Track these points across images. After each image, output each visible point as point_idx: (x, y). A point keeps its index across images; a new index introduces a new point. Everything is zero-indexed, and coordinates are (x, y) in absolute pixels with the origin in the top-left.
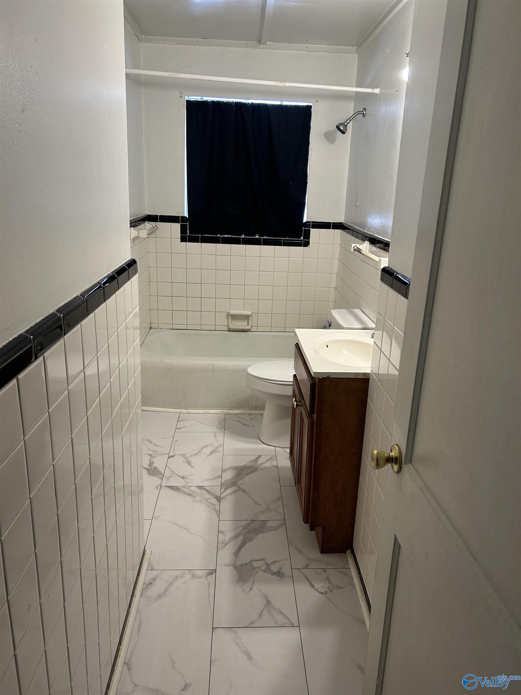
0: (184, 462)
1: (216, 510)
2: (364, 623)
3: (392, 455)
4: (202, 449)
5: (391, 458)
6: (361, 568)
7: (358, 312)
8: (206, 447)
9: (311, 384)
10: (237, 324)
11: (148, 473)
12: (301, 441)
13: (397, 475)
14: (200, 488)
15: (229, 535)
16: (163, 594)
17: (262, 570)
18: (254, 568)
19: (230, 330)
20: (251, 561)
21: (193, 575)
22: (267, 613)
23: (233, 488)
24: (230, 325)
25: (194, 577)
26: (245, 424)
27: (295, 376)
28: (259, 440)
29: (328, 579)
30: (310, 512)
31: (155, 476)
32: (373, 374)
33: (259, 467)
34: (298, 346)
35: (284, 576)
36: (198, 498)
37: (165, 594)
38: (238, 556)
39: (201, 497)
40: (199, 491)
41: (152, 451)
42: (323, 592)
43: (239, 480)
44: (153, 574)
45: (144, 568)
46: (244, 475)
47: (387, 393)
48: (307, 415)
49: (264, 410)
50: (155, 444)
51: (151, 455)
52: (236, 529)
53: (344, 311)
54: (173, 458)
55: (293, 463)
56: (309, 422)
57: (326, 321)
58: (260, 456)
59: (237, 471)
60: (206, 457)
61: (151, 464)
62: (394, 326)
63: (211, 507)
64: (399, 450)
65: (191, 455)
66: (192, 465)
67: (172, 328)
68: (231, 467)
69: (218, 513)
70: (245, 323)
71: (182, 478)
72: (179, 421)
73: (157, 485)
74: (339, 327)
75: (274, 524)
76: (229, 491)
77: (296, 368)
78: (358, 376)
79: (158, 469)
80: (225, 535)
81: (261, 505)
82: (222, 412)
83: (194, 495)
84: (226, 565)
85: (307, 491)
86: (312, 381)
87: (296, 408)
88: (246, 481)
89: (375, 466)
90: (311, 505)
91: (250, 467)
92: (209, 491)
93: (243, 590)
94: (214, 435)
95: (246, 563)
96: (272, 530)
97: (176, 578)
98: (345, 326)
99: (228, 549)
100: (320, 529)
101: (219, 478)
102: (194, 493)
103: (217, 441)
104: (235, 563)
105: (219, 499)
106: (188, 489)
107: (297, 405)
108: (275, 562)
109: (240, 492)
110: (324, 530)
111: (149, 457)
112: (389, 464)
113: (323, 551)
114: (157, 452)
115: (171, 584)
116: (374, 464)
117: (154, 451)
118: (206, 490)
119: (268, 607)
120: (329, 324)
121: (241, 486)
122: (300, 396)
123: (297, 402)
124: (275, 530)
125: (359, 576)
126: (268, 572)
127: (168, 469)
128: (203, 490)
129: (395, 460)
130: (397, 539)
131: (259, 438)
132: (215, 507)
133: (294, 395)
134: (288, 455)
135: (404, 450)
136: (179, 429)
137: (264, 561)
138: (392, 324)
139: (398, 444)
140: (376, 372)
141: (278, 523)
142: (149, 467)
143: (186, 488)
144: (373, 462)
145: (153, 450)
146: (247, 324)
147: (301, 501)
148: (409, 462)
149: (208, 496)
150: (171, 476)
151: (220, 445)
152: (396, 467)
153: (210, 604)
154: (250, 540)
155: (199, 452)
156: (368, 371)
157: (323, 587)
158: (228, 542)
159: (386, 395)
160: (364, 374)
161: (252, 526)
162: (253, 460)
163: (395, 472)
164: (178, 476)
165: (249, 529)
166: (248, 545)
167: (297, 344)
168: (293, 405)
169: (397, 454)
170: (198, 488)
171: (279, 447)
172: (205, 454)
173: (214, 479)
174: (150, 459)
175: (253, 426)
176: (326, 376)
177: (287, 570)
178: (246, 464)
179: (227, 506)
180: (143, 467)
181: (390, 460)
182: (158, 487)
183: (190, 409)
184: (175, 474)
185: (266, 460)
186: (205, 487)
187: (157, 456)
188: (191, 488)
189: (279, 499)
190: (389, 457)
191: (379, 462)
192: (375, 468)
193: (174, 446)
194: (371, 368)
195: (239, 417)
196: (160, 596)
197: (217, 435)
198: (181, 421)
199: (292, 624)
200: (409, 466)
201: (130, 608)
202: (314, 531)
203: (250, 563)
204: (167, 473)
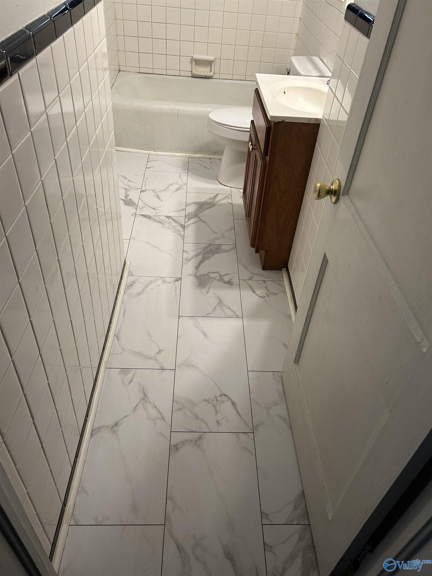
0: (154, 196)
1: (181, 235)
2: (291, 318)
3: (332, 188)
4: (169, 186)
5: (331, 191)
6: (293, 281)
7: (316, 59)
8: (172, 184)
9: (267, 128)
10: (200, 70)
11: (125, 204)
12: (253, 181)
13: (334, 205)
14: (168, 218)
15: (191, 254)
16: (141, 293)
17: (217, 280)
18: (210, 278)
19: (194, 76)
20: (208, 273)
21: (164, 281)
22: (219, 308)
23: (195, 219)
24: (194, 71)
25: (164, 282)
26: (205, 167)
27: (252, 122)
28: (217, 181)
29: (266, 288)
30: (257, 239)
31: (131, 206)
32: (324, 120)
33: (217, 203)
34: (257, 92)
35: (233, 285)
36: (167, 225)
37: (143, 293)
38: (198, 269)
39: (168, 224)
40: (167, 220)
41: (126, 186)
42: (262, 296)
43: (200, 213)
44: (132, 279)
45: (125, 274)
46: (204, 209)
47: (335, 137)
48: (261, 157)
49: (222, 156)
50: (129, 180)
51: (126, 189)
52: (196, 250)
53: (303, 58)
54: (145, 192)
55: (245, 201)
56: (262, 164)
57: (285, 69)
58: (218, 195)
59: (198, 206)
60: (173, 193)
61: (126, 196)
62: (351, 69)
63: (177, 232)
64: (339, 184)
65: (159, 191)
66: (161, 199)
67: (139, 72)
68: (194, 203)
69: (183, 237)
70: (208, 69)
71: (153, 209)
72: (149, 161)
73: (132, 214)
74: (298, 74)
75: (228, 248)
76: (192, 221)
77: (254, 114)
78: (311, 121)
79: (133, 201)
80: (188, 253)
81: (217, 233)
82: (186, 155)
83: (164, 223)
84: (189, 275)
85: (255, 222)
86: (268, 125)
87: (252, 151)
88: (206, 214)
89: (316, 197)
90: (258, 233)
91: (209, 203)
92: (176, 220)
93: (202, 292)
94: (179, 175)
95: (204, 275)
96: (225, 252)
97: (151, 282)
98: (303, 73)
99: (191, 264)
100: (263, 252)
101: (184, 210)
102: (164, 221)
103: (182, 180)
104: (196, 274)
105: (184, 227)
106: (158, 218)
107: (253, 149)
108: (227, 274)
109: (201, 223)
110: (267, 252)
111: (125, 191)
112: (328, 196)
113: (264, 268)
114: (131, 186)
115: (147, 286)
116: (315, 195)
117: (129, 186)
118: (173, 220)
119: (220, 304)
120: (288, 72)
121: (202, 218)
122: (256, 140)
123: (253, 146)
124: (227, 252)
125: (290, 286)
126: (221, 281)
127: (141, 201)
128: (171, 219)
129: (334, 192)
130: (326, 256)
131: (217, 179)
132: (181, 233)
133: (251, 140)
134: (242, 195)
135: (343, 184)
136: (149, 168)
137: (218, 273)
138: (349, 67)
139: (339, 179)
140: (327, 118)
141: (231, 247)
142: (125, 198)
143: (157, 217)
144: (315, 193)
145: (127, 184)
146: (209, 71)
147: (250, 230)
148: (347, 194)
149: (175, 224)
150: (144, 207)
151: (184, 183)
152: (334, 199)
153: (177, 301)
154: (208, 258)
155: (167, 188)
156: (320, 117)
157: (262, 293)
158: (191, 259)
159: (333, 139)
160: (316, 119)
161: (209, 248)
162: (212, 198)
163: (332, 203)
164: (149, 207)
165: (207, 251)
166: (206, 262)
167: (257, 89)
168: (249, 148)
169: (337, 187)
170: (166, 217)
171: (234, 188)
172: (172, 190)
173: (179, 211)
174: (126, 192)
175: (213, 169)
176: (282, 120)
177: (235, 280)
178: (206, 200)
179: (190, 232)
180: (120, 198)
181: (330, 192)
182: (133, 215)
183: (157, 151)
184: (147, 205)
185: (223, 198)
186: (172, 217)
187: (131, 189)
188: (161, 217)
189: (232, 229)
190: (330, 190)
191: (320, 194)
192: (317, 199)
193: (145, 183)
194: (323, 114)
195: (201, 161)
196: (139, 294)
197: (182, 176)
198: (150, 161)
199: (237, 316)
200: (346, 197)
201: (116, 300)
202: (258, 253)
203: (207, 274)
204: (141, 204)
